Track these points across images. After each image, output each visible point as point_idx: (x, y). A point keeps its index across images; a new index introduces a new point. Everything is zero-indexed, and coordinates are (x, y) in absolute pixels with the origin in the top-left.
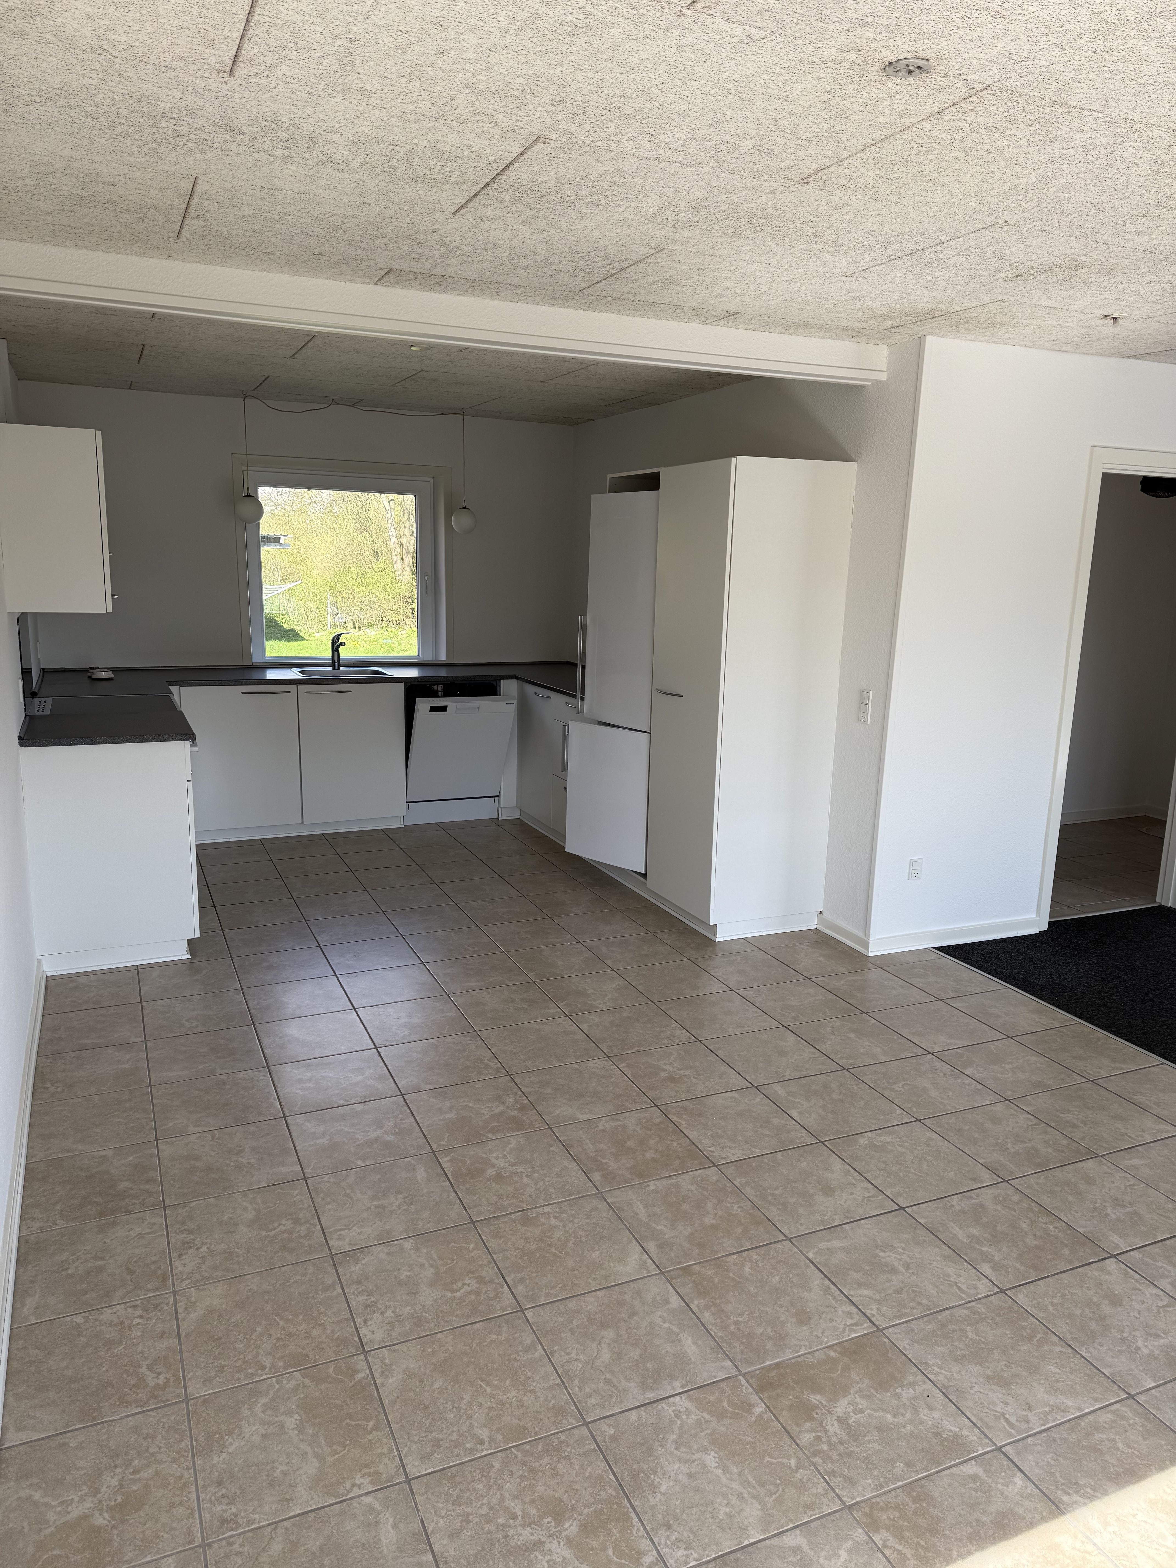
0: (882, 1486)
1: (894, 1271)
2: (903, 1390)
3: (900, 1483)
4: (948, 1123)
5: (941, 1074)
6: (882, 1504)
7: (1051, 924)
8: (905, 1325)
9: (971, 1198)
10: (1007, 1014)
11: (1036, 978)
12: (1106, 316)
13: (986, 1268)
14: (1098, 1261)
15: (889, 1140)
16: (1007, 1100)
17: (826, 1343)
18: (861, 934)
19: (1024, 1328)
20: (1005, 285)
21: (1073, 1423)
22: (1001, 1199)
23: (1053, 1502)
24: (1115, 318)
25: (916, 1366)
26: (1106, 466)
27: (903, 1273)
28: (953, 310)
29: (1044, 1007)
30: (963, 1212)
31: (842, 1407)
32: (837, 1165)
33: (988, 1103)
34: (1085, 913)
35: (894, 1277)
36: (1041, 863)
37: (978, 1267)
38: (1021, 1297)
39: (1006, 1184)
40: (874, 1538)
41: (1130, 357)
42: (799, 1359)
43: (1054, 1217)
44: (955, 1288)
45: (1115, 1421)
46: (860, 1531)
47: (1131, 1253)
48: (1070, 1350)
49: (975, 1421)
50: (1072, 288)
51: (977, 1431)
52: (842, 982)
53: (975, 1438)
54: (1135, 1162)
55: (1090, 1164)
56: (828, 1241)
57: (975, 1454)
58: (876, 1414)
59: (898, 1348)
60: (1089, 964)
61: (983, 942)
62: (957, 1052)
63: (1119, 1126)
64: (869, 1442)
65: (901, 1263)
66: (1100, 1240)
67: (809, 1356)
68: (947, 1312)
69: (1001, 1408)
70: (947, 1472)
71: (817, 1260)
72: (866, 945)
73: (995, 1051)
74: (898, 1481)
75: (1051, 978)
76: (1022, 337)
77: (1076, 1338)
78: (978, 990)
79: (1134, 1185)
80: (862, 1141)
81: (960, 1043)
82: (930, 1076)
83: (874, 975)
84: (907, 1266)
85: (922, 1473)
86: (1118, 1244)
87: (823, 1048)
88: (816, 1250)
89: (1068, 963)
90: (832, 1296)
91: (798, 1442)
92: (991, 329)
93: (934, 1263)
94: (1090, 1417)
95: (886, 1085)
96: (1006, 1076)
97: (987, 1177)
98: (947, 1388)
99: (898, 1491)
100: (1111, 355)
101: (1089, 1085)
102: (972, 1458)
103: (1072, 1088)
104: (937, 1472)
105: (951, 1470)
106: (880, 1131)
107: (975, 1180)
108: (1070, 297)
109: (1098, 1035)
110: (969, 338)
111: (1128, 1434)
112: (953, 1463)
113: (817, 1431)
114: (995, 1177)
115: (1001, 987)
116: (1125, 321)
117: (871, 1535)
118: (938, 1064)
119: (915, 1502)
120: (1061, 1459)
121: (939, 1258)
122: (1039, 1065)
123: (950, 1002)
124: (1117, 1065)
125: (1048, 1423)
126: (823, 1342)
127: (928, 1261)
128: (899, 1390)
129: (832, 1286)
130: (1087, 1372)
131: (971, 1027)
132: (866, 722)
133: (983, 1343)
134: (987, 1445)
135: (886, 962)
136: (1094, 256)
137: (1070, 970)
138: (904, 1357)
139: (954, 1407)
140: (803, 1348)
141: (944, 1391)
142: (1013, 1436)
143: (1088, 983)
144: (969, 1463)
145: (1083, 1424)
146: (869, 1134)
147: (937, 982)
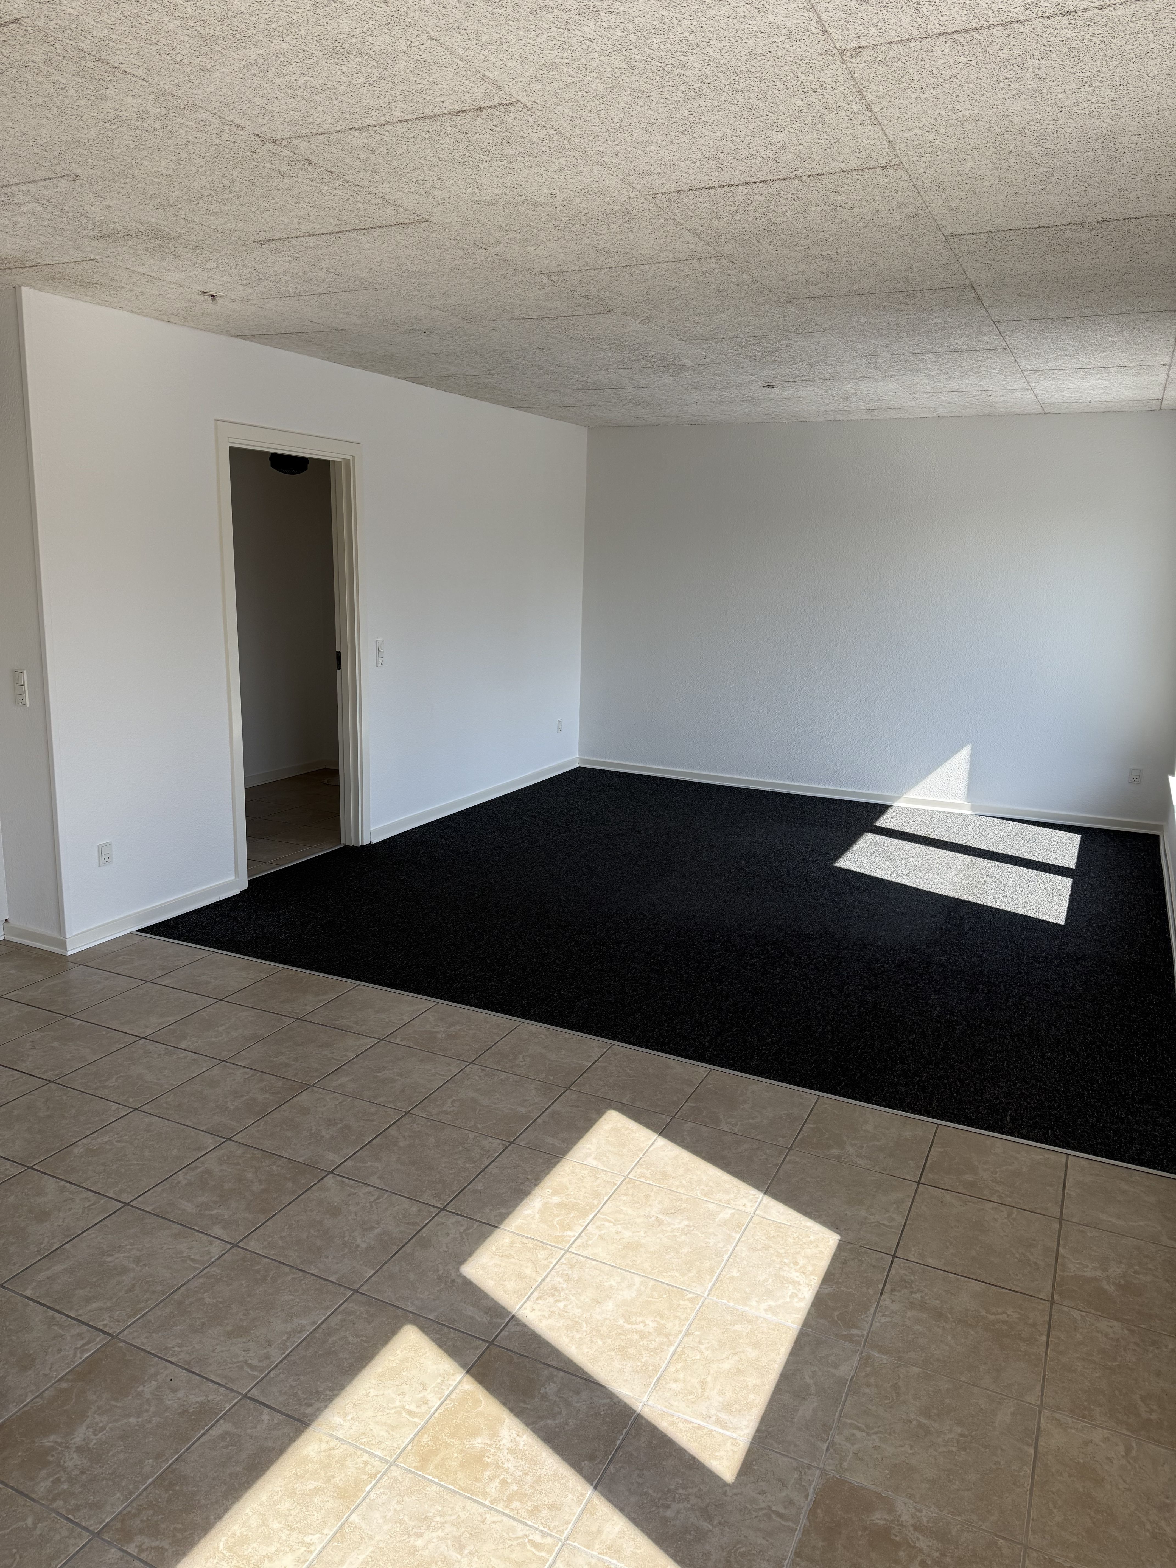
0: (131, 1493)
1: (124, 1270)
2: (144, 1386)
3: (151, 1480)
4: (166, 1103)
5: (156, 1056)
6: (133, 1511)
7: (250, 882)
8: (141, 1321)
9: (196, 1167)
10: (216, 978)
11: (241, 937)
12: (204, 293)
13: (217, 1231)
14: (318, 1182)
15: (106, 1139)
16: (223, 1061)
17: (56, 1377)
18: (55, 934)
19: (258, 1272)
20: (94, 244)
21: (309, 1339)
22: (225, 1158)
23: (298, 1420)
24: (213, 296)
25: (156, 1356)
26: (231, 440)
27: (134, 1269)
28: (44, 263)
29: (251, 962)
30: (190, 1184)
31: (80, 1435)
32: (51, 1185)
33: (204, 1069)
34: (280, 865)
35: (124, 1278)
36: (232, 826)
37: (209, 1232)
38: (253, 1245)
39: (229, 1142)
40: (128, 1550)
41: (235, 337)
42: (26, 1409)
43: (276, 1157)
44: (188, 1262)
45: (344, 1320)
46: (113, 1550)
47: (345, 1164)
48: (301, 1274)
49: (220, 1382)
50: (164, 259)
51: (222, 1390)
52: (40, 990)
53: (221, 1397)
54: (344, 1079)
55: (305, 1096)
56: (48, 1269)
57: (223, 1413)
58: (118, 1424)
59: (135, 1346)
60: (288, 912)
61: (187, 914)
62: (170, 1029)
63: (326, 1053)
64: (114, 1456)
65: (131, 1259)
66: (318, 1163)
67: (37, 1400)
68: (183, 1288)
69: (244, 1357)
70: (198, 1443)
71: (37, 1294)
72: (63, 944)
73: (207, 1018)
74: (149, 1479)
75: (255, 933)
76: (126, 302)
77: (305, 1260)
78: (186, 962)
79: (342, 1102)
80: (77, 1151)
81: (172, 1019)
82: (145, 1061)
83: (76, 973)
84: (137, 1260)
85: (172, 1458)
86: (333, 1161)
87: (23, 1067)
88: (34, 1284)
89: (270, 915)
90: (57, 1325)
91: (34, 1496)
92: (92, 289)
93: (165, 1246)
94: (323, 1326)
95: (98, 1084)
96: (220, 1038)
97: (210, 1142)
98: (189, 1363)
99: (149, 1488)
100: (220, 332)
101: (298, 1023)
102: (221, 1417)
103: (282, 1031)
104: (187, 1450)
105: (201, 1440)
106: (96, 1134)
107: (198, 1149)
108: (164, 268)
109: (302, 975)
110: (69, 296)
111: (356, 1325)
112: (202, 1432)
113: (55, 1474)
114: (218, 1139)
115: (208, 953)
116: (222, 299)
117: (125, 1548)
118: (151, 1047)
119: (167, 1491)
120: (302, 1377)
121: (170, 1239)
122: (250, 1018)
123: (158, 981)
124: (320, 998)
125: (287, 1349)
126: (52, 1377)
127: (159, 1247)
128: (141, 1388)
129: (57, 1315)
130: (317, 1286)
131: (182, 1001)
132: (25, 705)
133: (221, 1302)
134: (234, 1398)
135: (86, 958)
136: (177, 229)
137: (272, 922)
138: (142, 1353)
139: (198, 1377)
140: (29, 1394)
141: (186, 1367)
142: (257, 1377)
143: (289, 930)
144: (218, 1425)
145: (317, 1335)
146: (84, 1141)
147: (144, 965)
